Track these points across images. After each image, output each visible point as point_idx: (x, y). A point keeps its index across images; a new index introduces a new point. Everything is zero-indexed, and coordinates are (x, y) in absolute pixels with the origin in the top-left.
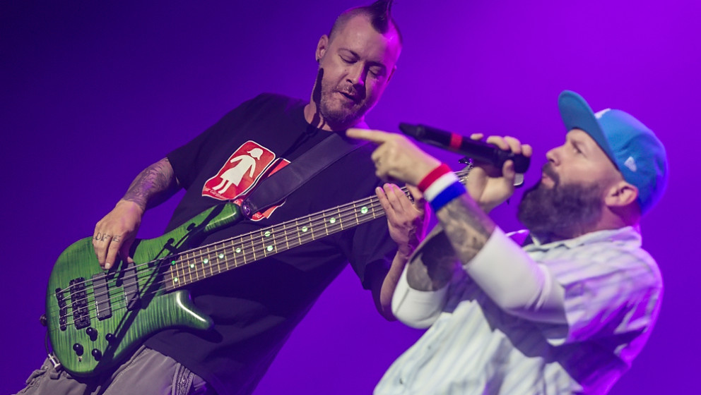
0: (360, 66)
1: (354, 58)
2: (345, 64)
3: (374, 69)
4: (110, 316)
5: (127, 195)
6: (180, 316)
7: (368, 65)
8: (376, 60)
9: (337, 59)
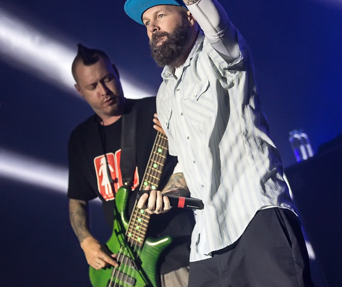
0: (100, 85)
1: (94, 85)
2: (94, 90)
3: (106, 80)
4: (136, 281)
5: (80, 238)
6: (157, 249)
7: (102, 82)
8: (103, 77)
9: (89, 92)
